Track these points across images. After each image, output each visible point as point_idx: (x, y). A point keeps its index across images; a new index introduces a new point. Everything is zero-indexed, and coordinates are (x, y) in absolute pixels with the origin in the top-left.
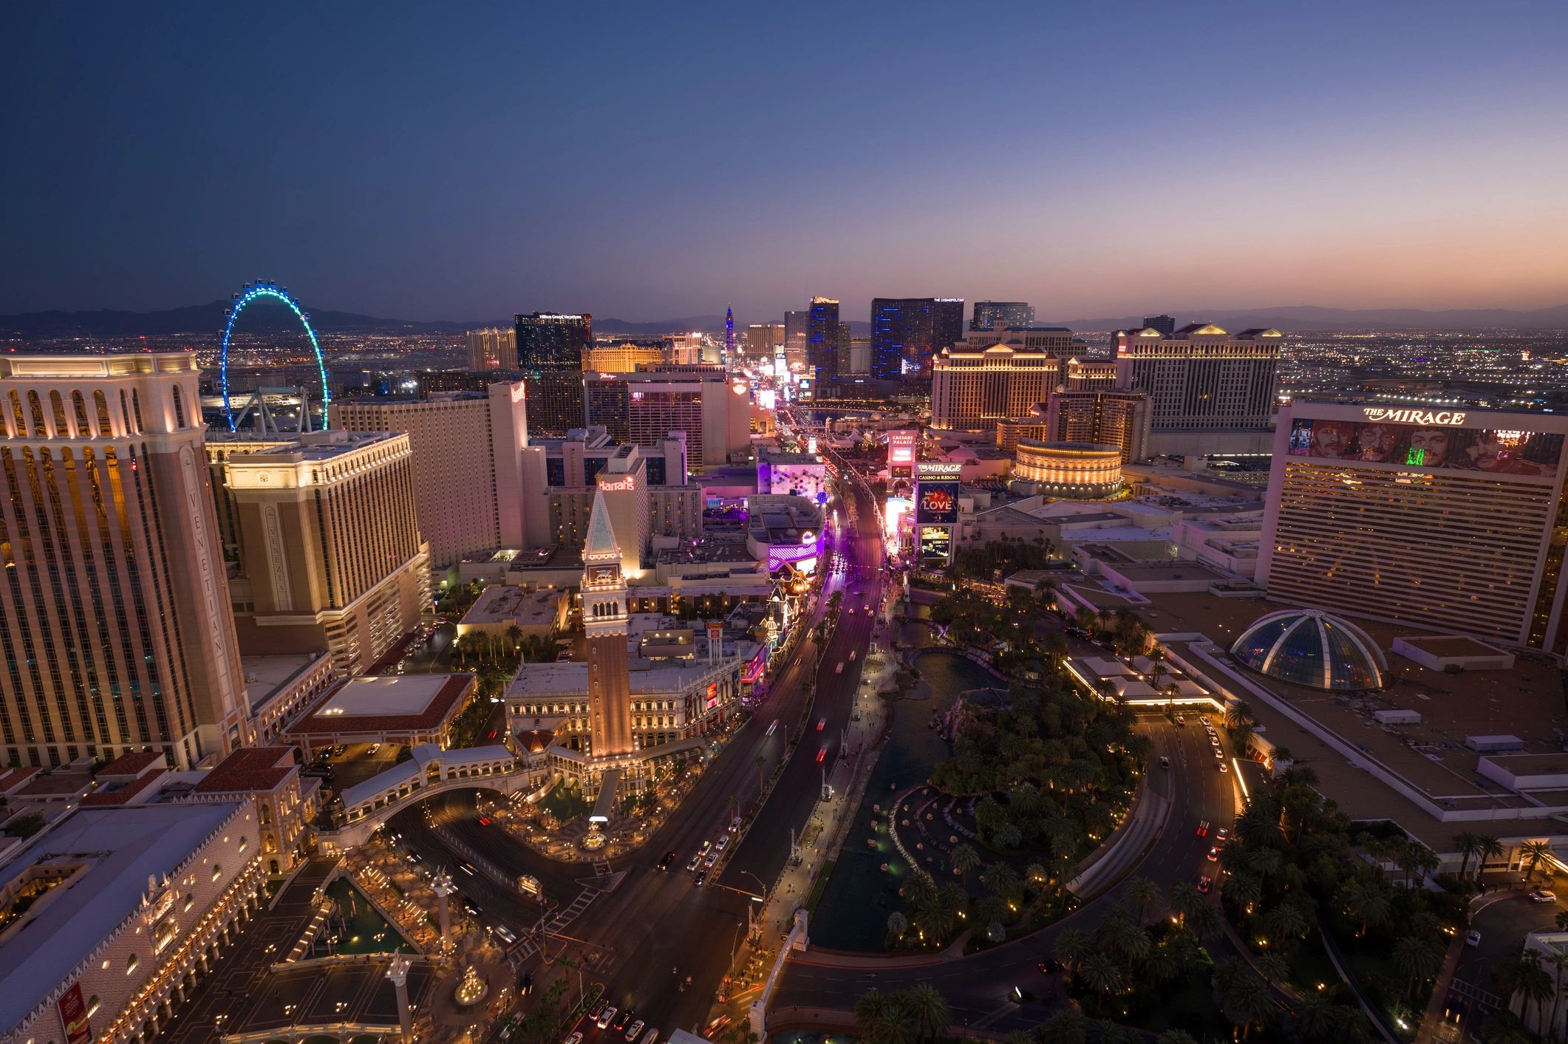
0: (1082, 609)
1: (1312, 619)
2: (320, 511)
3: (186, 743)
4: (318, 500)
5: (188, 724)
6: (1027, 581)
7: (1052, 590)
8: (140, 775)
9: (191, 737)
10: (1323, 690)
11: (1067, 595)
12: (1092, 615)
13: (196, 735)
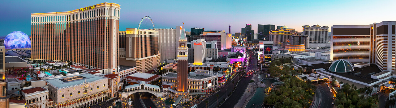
0: (299, 68)
1: (342, 60)
2: (138, 39)
3: (106, 70)
4: (138, 37)
5: (107, 67)
6: (288, 64)
7: (293, 65)
8: (97, 71)
9: (107, 69)
10: (345, 73)
11: (296, 66)
12: (301, 68)
13: (108, 70)
